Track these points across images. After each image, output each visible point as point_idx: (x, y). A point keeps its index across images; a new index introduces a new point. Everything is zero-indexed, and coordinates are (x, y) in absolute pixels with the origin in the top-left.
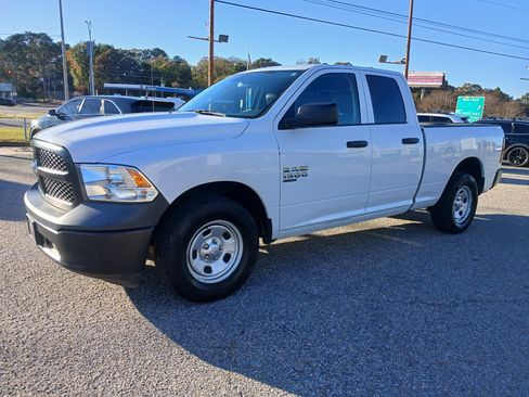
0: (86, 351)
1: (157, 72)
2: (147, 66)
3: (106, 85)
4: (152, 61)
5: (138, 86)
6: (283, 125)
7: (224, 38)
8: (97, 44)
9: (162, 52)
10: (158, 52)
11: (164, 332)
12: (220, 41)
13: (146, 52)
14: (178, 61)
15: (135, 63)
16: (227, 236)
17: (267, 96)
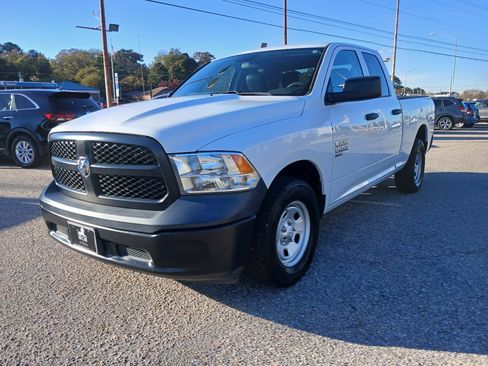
1: (13, 67)
4: (5, 56)
7: (114, 28)
10: (11, 47)
12: (110, 30)
14: (35, 55)
16: (296, 217)
17: (247, 78)
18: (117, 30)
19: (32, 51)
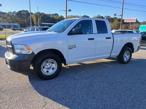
0: (13, 90)
1: (56, 20)
2: (53, 18)
3: (42, 23)
4: (55, 17)
5: (51, 24)
6: (69, 34)
7: (70, 10)
8: (40, 12)
9: (57, 14)
10: (56, 14)
11: (33, 87)
12: (69, 11)
13: (53, 14)
15: (50, 17)
16: (53, 63)
18: (71, 11)
19: (61, 16)
